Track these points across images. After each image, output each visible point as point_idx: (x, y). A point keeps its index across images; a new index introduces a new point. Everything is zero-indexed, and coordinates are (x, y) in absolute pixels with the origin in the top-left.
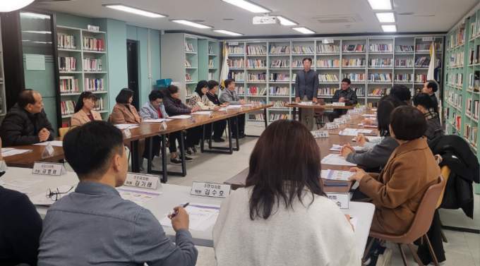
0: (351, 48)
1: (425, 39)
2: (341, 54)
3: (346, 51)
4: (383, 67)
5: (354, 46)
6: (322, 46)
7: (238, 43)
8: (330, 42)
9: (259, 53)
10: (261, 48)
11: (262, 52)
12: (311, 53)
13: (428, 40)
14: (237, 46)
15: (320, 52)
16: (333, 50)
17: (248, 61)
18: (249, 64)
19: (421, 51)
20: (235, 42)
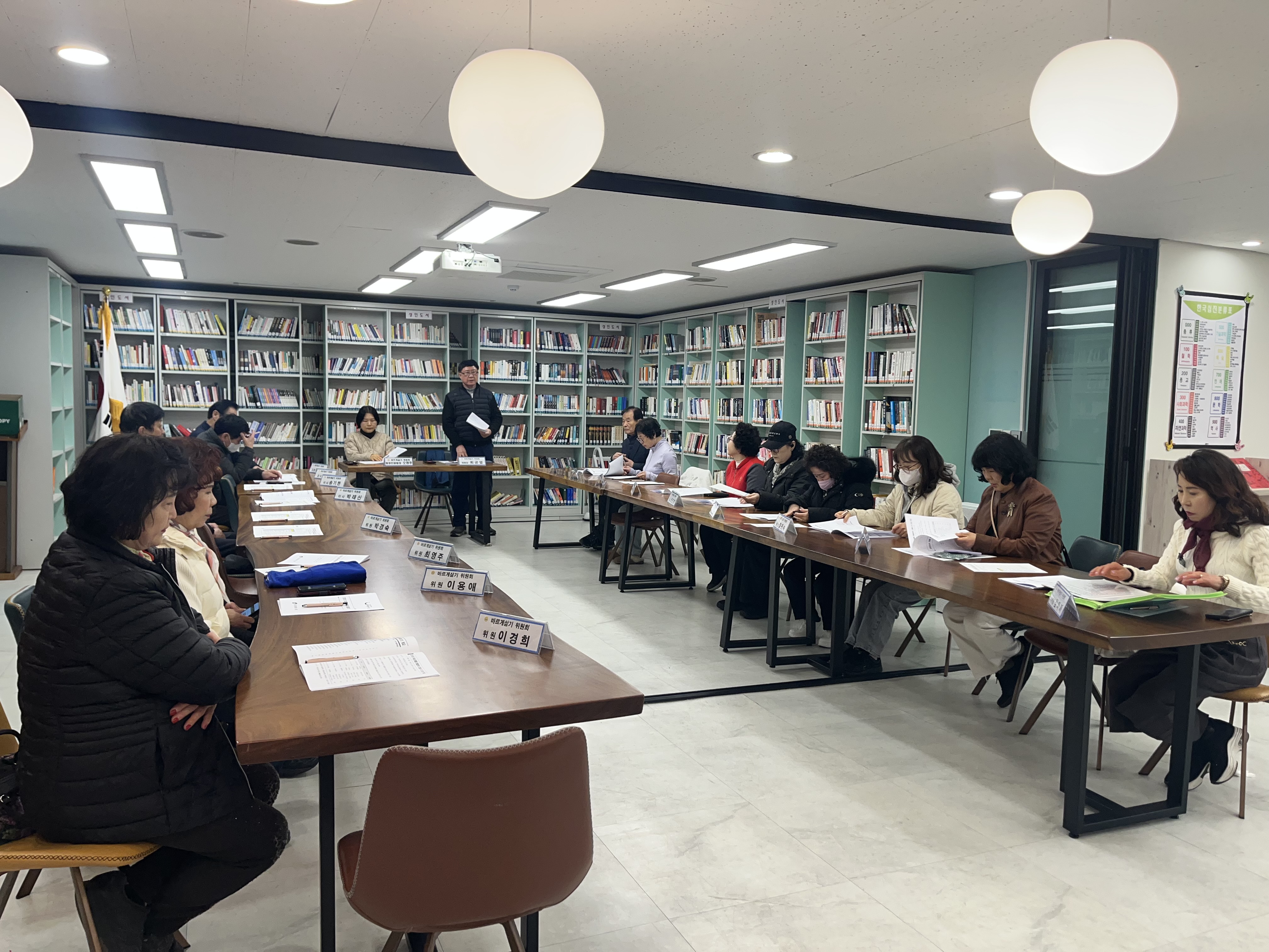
6: (405, 325)
7: (131, 296)
8: (425, 318)
9: (199, 330)
10: (205, 316)
11: (208, 328)
12: (375, 339)
13: (611, 329)
14: (124, 306)
15: (399, 340)
16: (428, 337)
17: (167, 348)
18: (170, 358)
19: (597, 350)
20: (124, 295)
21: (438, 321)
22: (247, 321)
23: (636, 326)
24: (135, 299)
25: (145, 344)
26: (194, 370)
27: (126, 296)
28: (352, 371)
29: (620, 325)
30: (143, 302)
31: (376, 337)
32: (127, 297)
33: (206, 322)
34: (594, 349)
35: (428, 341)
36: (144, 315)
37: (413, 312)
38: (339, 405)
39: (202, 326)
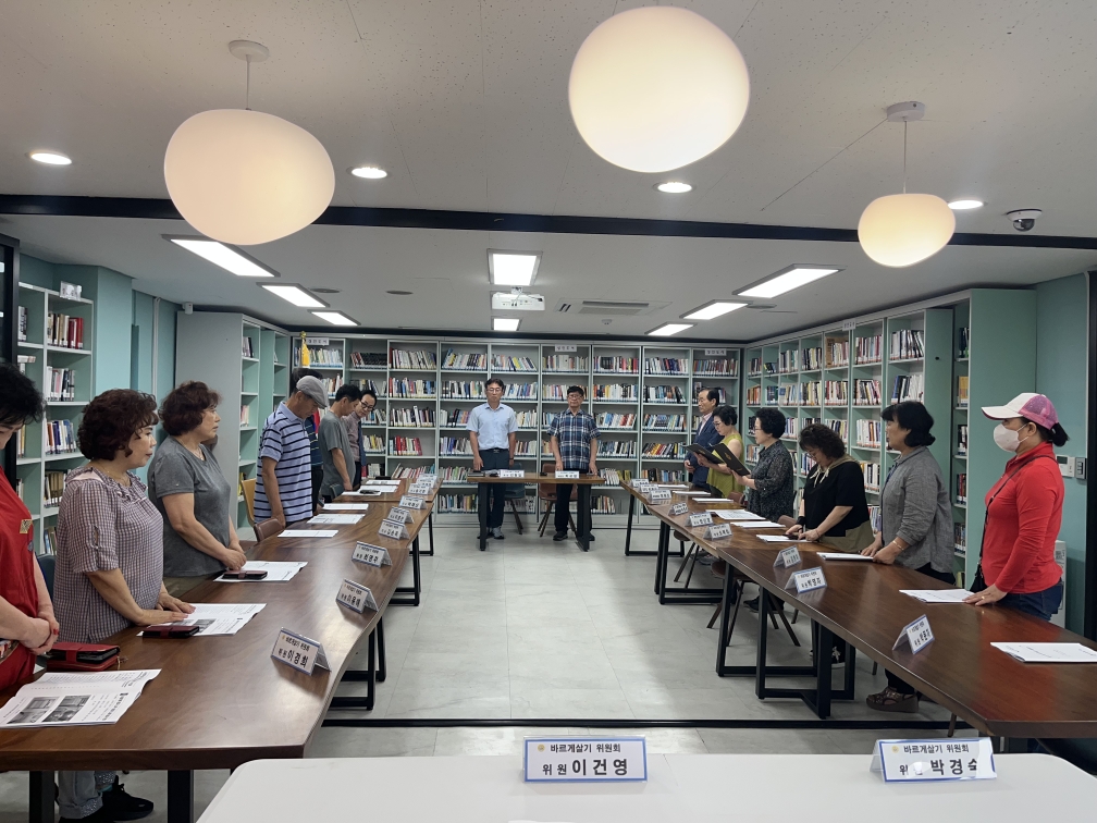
1: (710, 350)
6: (554, 357)
7: (328, 340)
8: (570, 350)
12: (529, 369)
13: (715, 354)
14: (325, 348)
15: (549, 369)
16: (574, 367)
19: (701, 373)
20: (322, 339)
23: (742, 350)
24: (330, 342)
25: (339, 377)
27: (324, 340)
29: (725, 350)
30: (336, 345)
31: (531, 367)
34: (697, 373)
35: (574, 370)
36: (335, 354)
37: (561, 346)
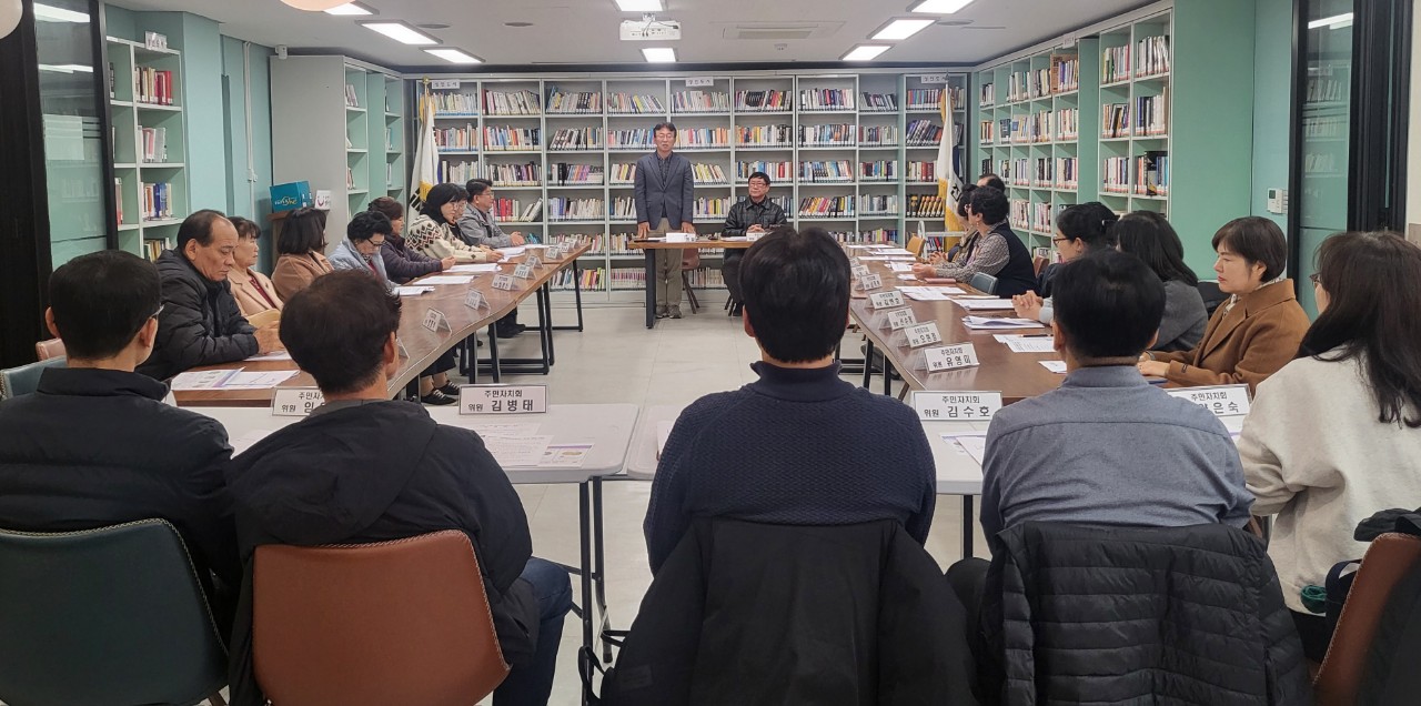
0: (754, 99)
1: (928, 77)
2: (732, 115)
3: (743, 105)
4: (832, 144)
5: (761, 94)
6: (684, 93)
7: (458, 82)
8: (705, 84)
9: (518, 111)
10: (522, 97)
11: (526, 108)
12: (657, 110)
13: (935, 82)
14: (455, 91)
15: (680, 109)
16: (711, 103)
17: (489, 129)
18: (490, 140)
19: (917, 106)
20: (451, 81)
21: (720, 86)
22: (555, 100)
23: (969, 75)
24: (460, 85)
25: (469, 127)
26: (513, 149)
27: (453, 82)
28: (636, 145)
29: (944, 77)
30: (468, 87)
31: (660, 108)
32: (455, 84)
33: (524, 102)
35: (713, 109)
36: (470, 101)
37: (694, 79)
38: (623, 181)
39: (520, 106)
